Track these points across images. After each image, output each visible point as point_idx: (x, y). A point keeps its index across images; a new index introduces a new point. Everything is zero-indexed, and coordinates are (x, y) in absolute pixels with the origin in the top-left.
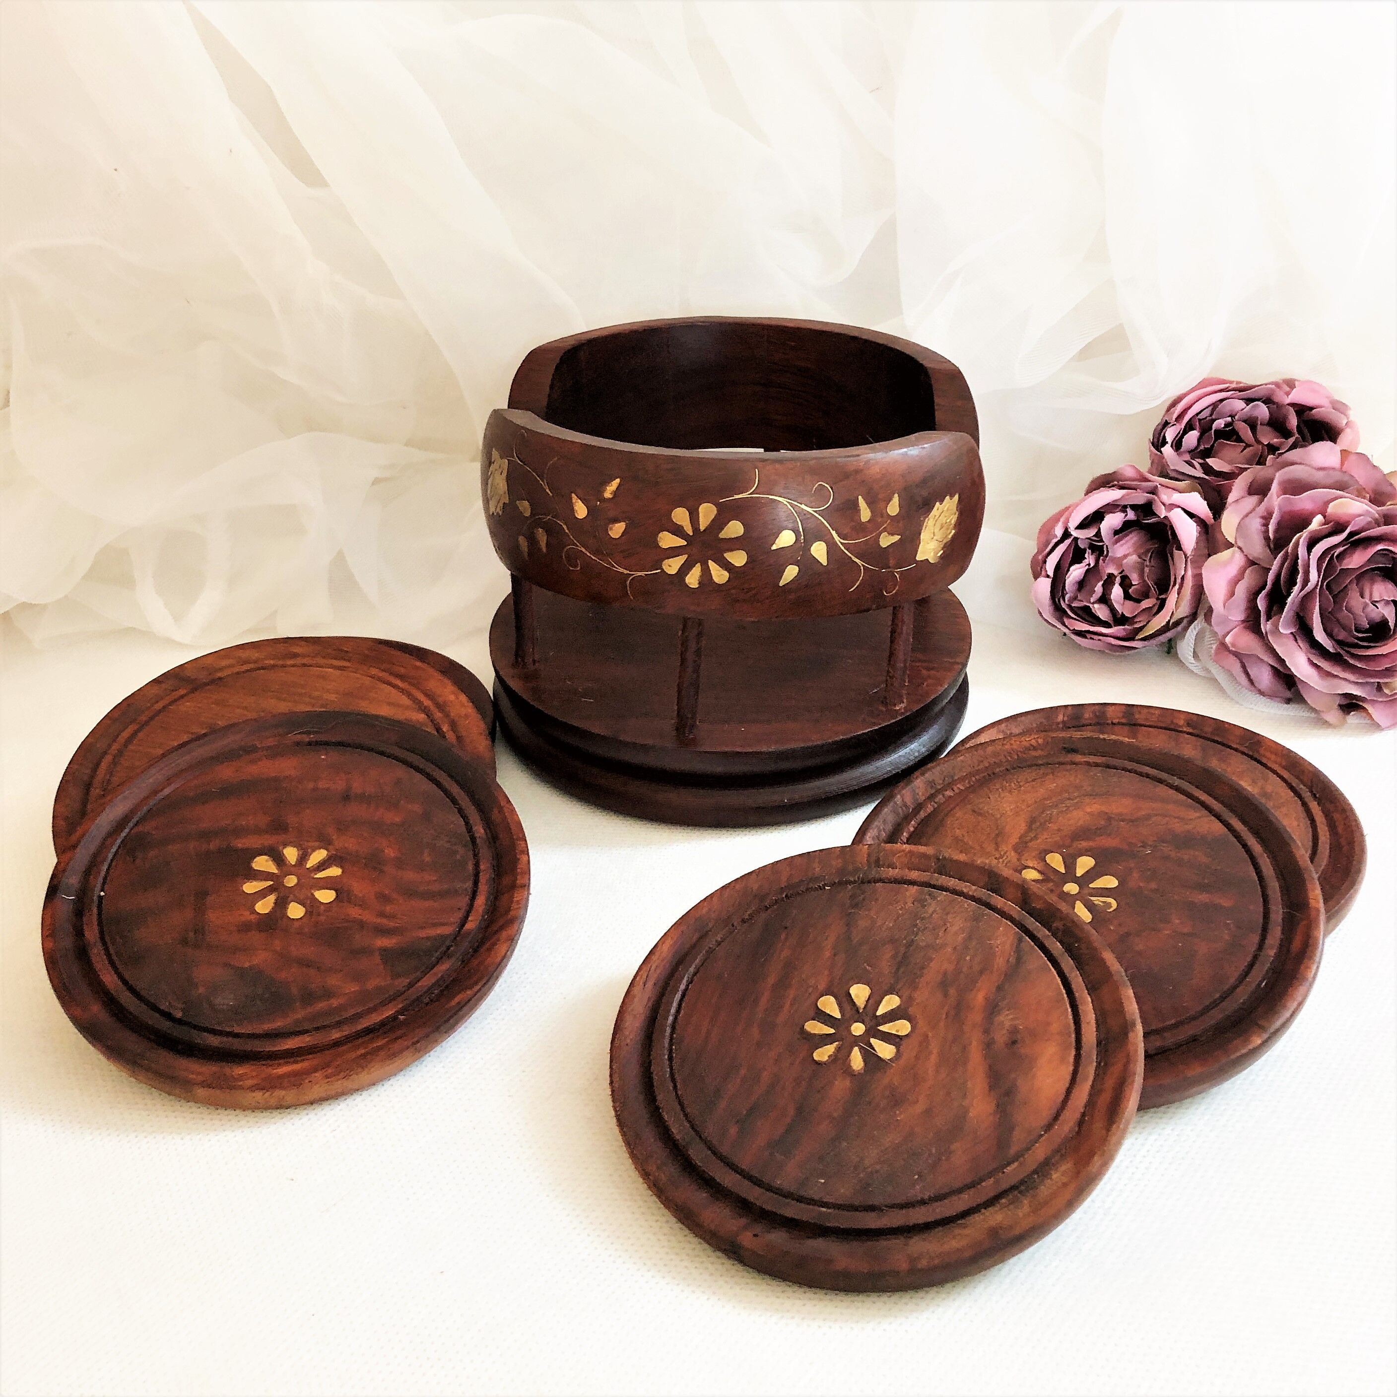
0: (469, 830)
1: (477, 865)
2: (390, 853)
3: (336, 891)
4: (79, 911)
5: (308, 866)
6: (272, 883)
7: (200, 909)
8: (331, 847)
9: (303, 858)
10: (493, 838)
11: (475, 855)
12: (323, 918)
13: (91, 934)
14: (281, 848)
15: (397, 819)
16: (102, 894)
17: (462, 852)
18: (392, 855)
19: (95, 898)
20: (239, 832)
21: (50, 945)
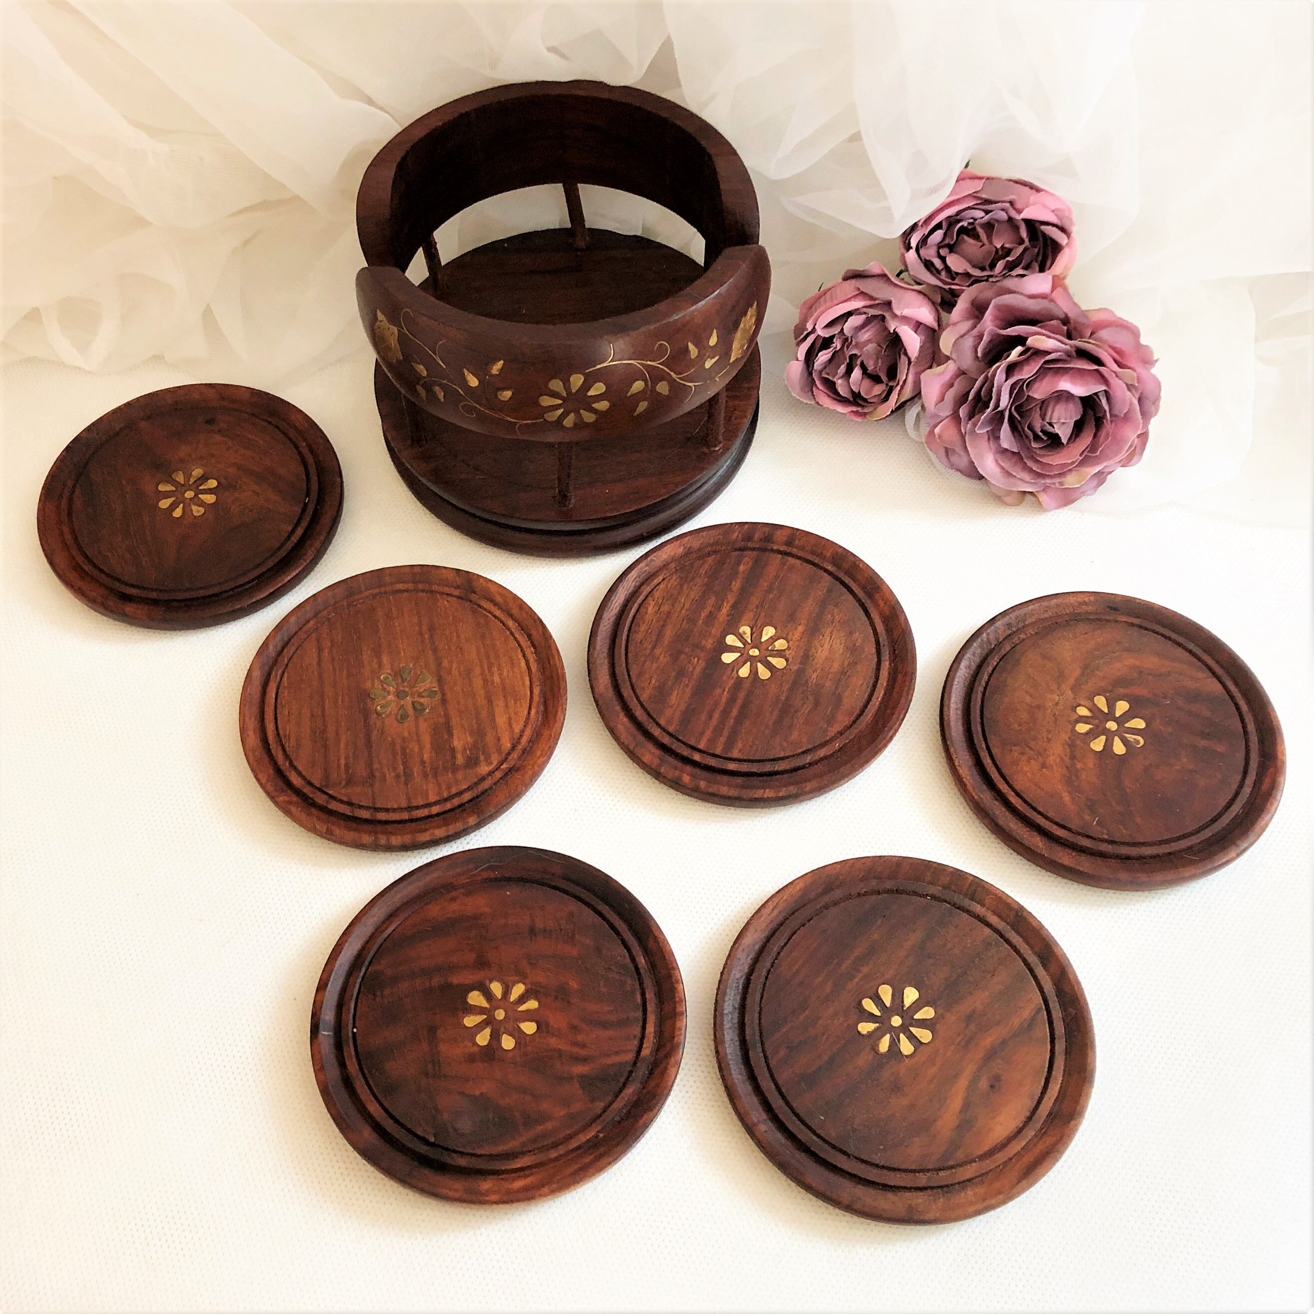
0: (633, 959)
1: (643, 995)
2: (574, 985)
3: (537, 1023)
4: (339, 1045)
5: (511, 1000)
6: (485, 1017)
7: (433, 1040)
8: (527, 981)
9: (506, 992)
10: (653, 966)
11: (641, 984)
12: (529, 1048)
13: (352, 1067)
14: (488, 982)
15: (575, 953)
16: (355, 1030)
17: (631, 983)
18: (576, 986)
19: (350, 1035)
20: (452, 968)
21: (322, 1077)
